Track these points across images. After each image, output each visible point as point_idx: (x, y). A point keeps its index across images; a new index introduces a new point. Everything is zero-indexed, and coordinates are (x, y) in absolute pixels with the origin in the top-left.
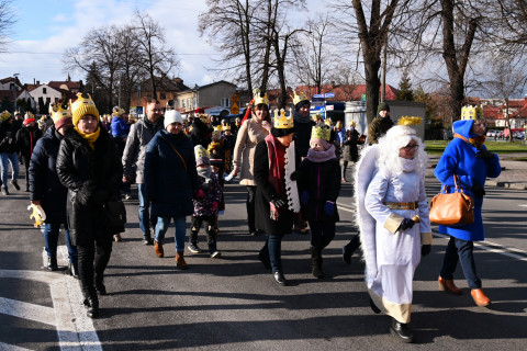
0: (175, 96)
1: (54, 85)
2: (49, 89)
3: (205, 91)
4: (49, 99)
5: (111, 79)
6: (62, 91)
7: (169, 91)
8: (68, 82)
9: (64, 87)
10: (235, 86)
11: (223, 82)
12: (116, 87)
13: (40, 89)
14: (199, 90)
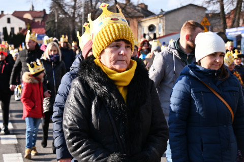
0: (139, 23)
1: (18, 15)
2: (13, 19)
3: (171, 16)
4: (12, 29)
5: (74, 7)
6: (26, 21)
7: (132, 17)
8: (32, 12)
9: (28, 16)
10: (205, 9)
11: (191, 5)
12: (79, 15)
13: (4, 19)
14: (165, 14)
